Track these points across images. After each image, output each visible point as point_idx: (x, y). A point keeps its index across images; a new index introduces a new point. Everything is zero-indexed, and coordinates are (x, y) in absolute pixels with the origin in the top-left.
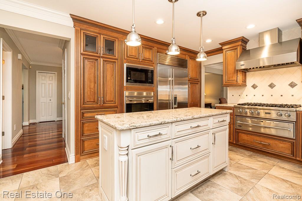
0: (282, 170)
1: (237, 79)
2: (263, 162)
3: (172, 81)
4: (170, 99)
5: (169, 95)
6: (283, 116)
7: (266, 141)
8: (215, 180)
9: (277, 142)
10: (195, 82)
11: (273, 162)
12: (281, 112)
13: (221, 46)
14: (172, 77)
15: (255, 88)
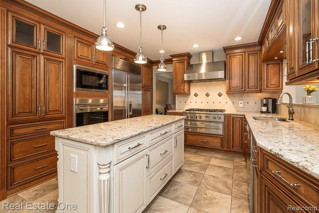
0: (217, 160)
1: (184, 88)
2: (205, 156)
3: (128, 87)
4: (125, 106)
5: (124, 101)
6: (217, 118)
7: (206, 139)
8: (176, 179)
9: (212, 139)
10: (147, 89)
11: (210, 155)
12: (215, 115)
13: (171, 58)
14: (128, 84)
15: (196, 96)
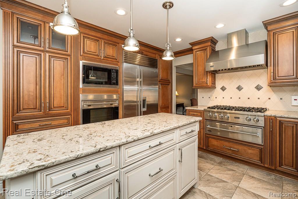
1: (207, 81)
2: (233, 170)
3: (141, 82)
4: (138, 100)
6: (252, 121)
7: (236, 147)
9: (245, 148)
10: (166, 83)
11: (242, 169)
12: (250, 117)
13: (191, 46)
14: (141, 78)
15: (223, 90)
